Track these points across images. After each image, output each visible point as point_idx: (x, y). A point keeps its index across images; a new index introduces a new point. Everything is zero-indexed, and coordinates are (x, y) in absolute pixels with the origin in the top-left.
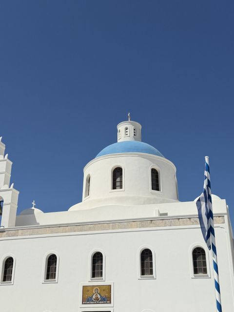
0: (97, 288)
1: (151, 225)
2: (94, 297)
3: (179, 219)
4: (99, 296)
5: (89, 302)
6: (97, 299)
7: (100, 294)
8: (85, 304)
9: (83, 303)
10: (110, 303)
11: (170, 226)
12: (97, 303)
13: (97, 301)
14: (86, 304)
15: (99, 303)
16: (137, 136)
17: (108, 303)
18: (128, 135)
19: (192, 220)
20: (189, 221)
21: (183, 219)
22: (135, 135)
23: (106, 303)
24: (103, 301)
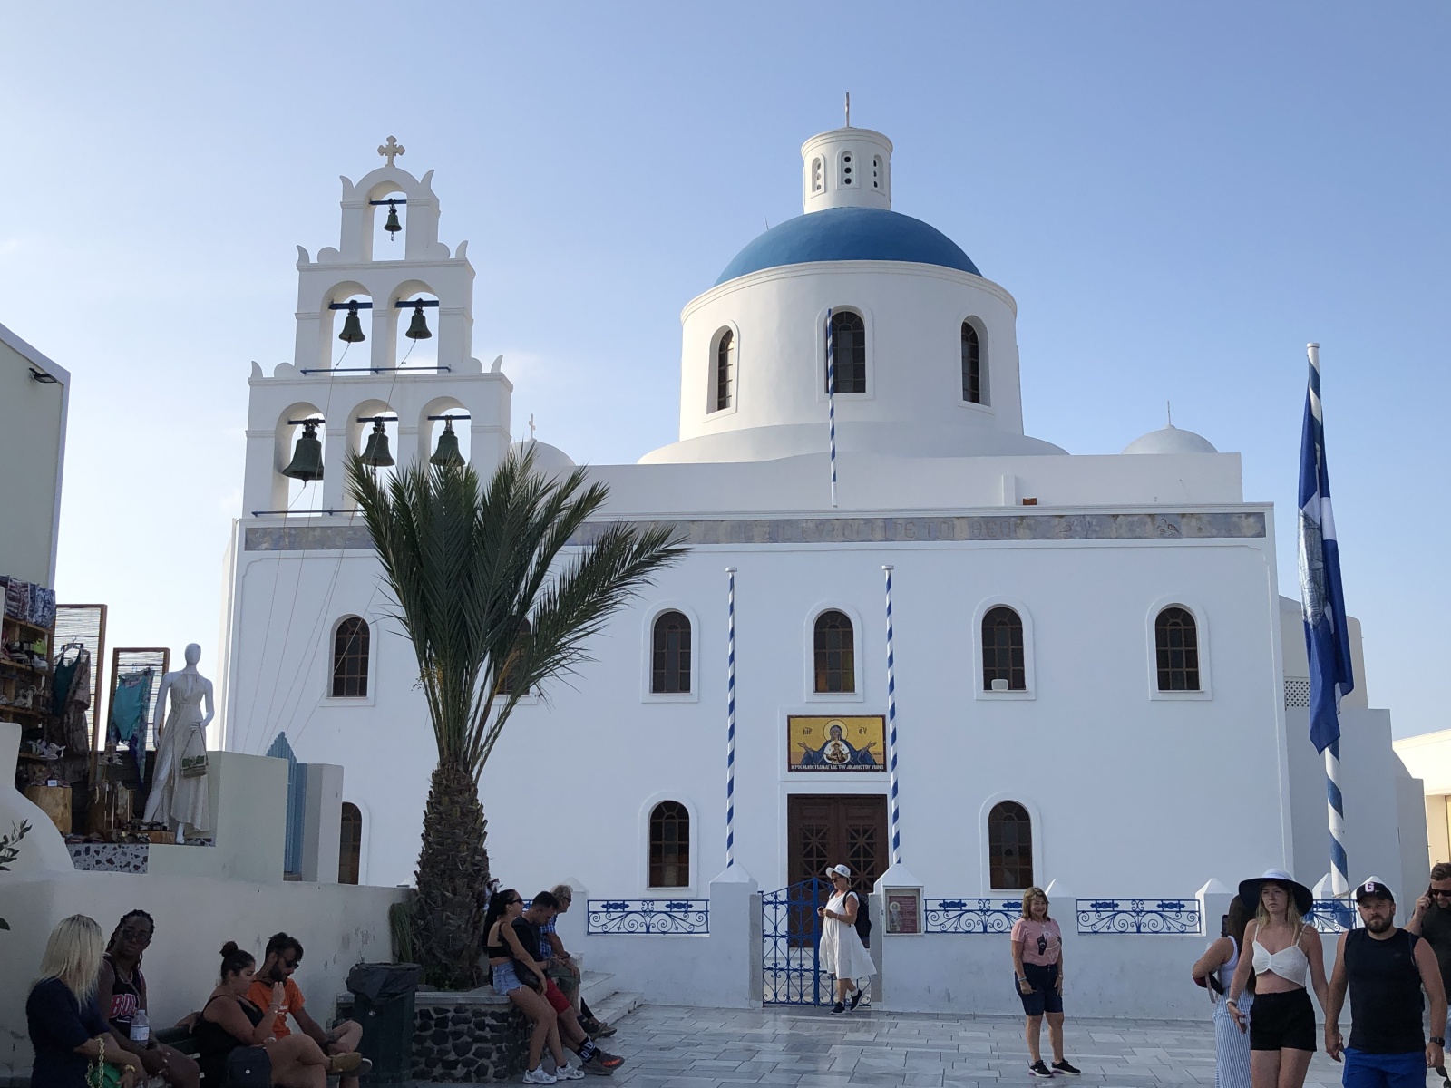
0: (840, 724)
1: (1020, 532)
2: (829, 751)
3: (1115, 516)
4: (845, 750)
5: (810, 767)
6: (838, 758)
7: (847, 744)
8: (797, 770)
9: (790, 770)
11: (1086, 538)
12: (838, 770)
13: (840, 764)
14: (803, 770)
15: (846, 770)
16: (882, 187)
17: (878, 771)
18: (854, 182)
19: (1159, 522)
20: (1149, 526)
21: (1130, 519)
22: (876, 185)
23: (871, 770)
24: (859, 764)
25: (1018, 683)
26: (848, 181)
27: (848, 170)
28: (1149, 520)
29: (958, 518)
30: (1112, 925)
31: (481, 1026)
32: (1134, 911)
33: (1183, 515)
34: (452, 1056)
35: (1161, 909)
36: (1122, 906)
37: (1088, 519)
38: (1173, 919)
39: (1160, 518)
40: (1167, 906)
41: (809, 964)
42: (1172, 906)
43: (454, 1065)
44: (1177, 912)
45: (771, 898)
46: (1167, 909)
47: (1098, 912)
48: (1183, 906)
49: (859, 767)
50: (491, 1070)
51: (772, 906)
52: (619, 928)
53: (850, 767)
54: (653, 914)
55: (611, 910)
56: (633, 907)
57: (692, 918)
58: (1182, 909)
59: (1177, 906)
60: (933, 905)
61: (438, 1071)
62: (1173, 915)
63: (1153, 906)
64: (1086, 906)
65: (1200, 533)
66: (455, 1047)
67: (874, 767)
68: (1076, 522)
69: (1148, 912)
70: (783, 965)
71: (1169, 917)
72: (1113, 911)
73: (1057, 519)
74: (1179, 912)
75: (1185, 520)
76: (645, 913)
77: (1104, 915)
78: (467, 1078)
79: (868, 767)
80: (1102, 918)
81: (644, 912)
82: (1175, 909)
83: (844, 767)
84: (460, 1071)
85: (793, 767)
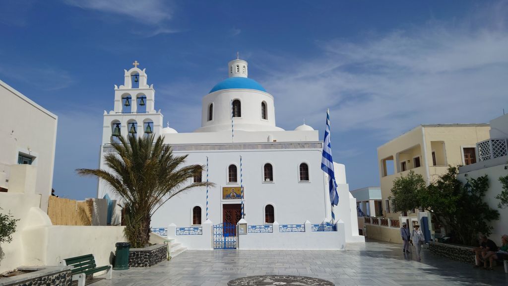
0: (233, 189)
1: (273, 147)
2: (231, 195)
5: (228, 198)
6: (234, 196)
8: (224, 199)
10: (243, 198)
11: (286, 149)
12: (233, 199)
13: (234, 197)
14: (226, 199)
15: (235, 199)
20: (298, 146)
21: (294, 144)
22: (244, 72)
25: (271, 179)
26: (238, 71)
27: (238, 69)
28: (298, 144)
29: (259, 144)
30: (286, 230)
31: (146, 255)
32: (291, 227)
33: (305, 143)
34: (140, 262)
36: (289, 226)
37: (286, 144)
39: (300, 144)
41: (223, 240)
43: (140, 264)
45: (215, 226)
46: (298, 227)
48: (301, 226)
49: (238, 198)
50: (148, 265)
51: (216, 228)
52: (183, 234)
54: (190, 230)
55: (181, 230)
56: (186, 229)
57: (199, 231)
60: (250, 227)
61: (137, 265)
63: (295, 226)
64: (281, 226)
65: (309, 147)
66: (140, 260)
67: (240, 198)
68: (283, 145)
70: (218, 240)
72: (287, 227)
73: (279, 145)
75: (306, 145)
77: (285, 228)
78: (143, 266)
81: (188, 230)
84: (141, 265)
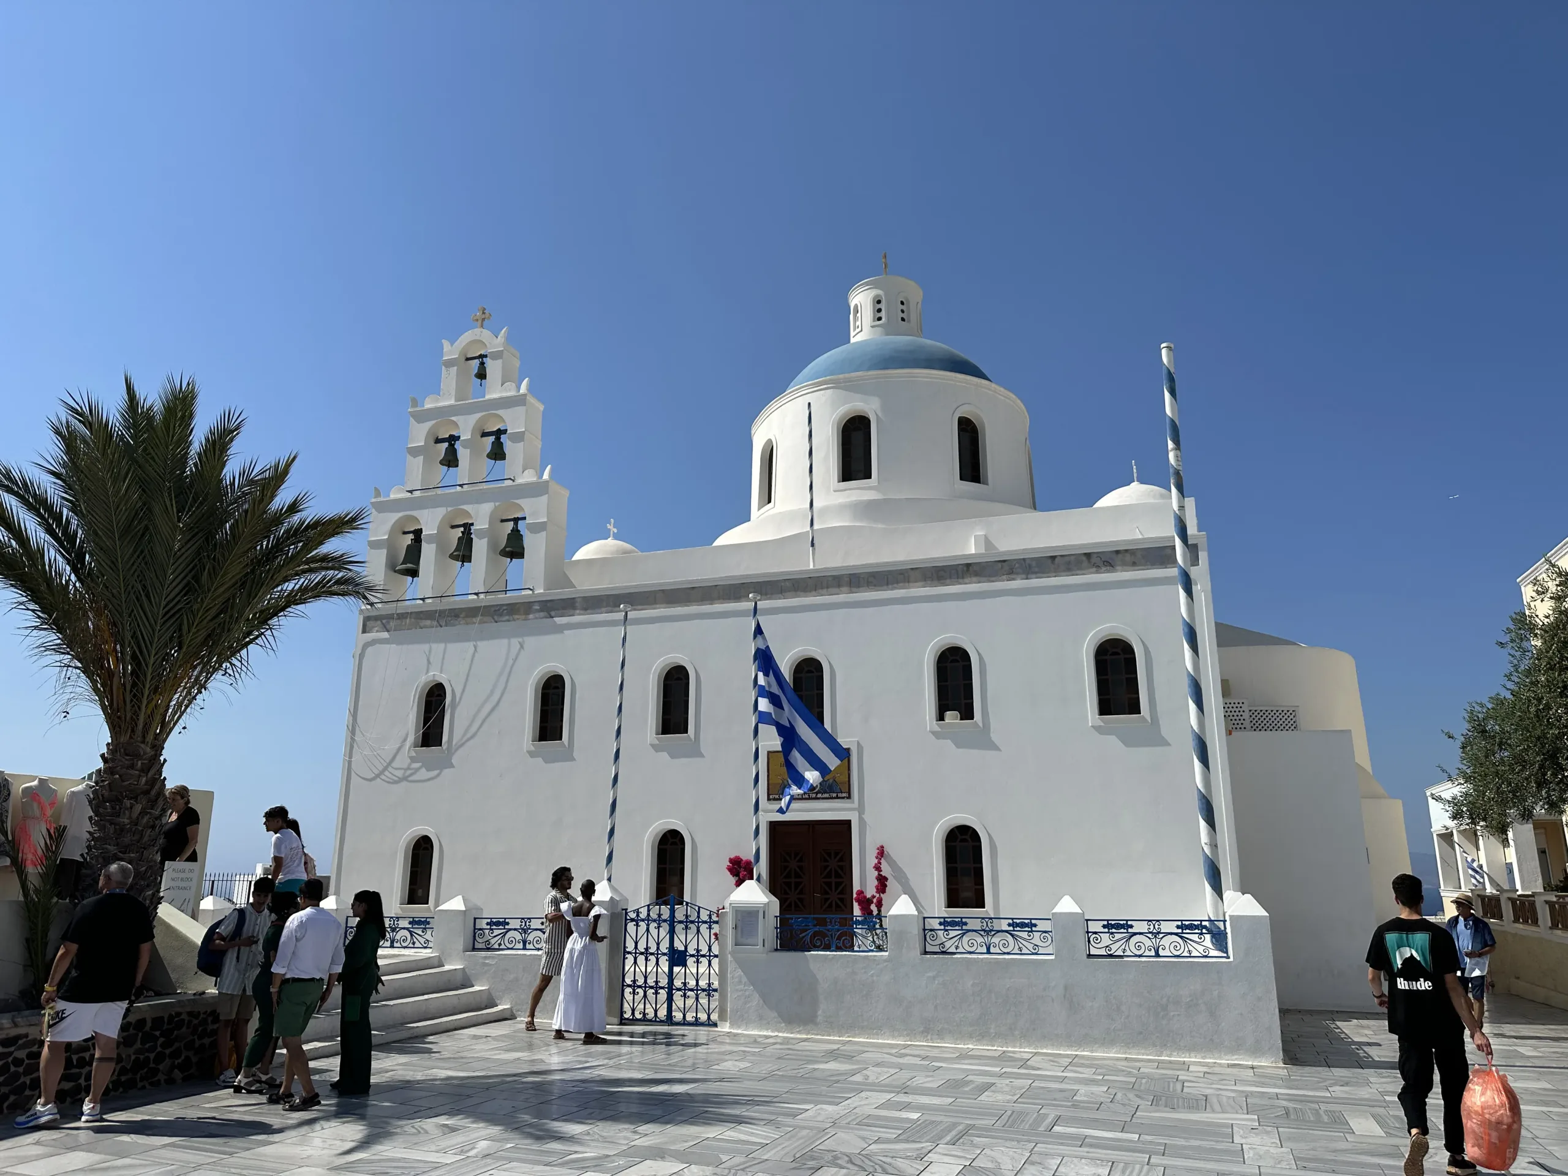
1: (967, 578)
3: (1053, 558)
8: (775, 800)
9: (769, 799)
10: (849, 797)
11: (1027, 578)
12: (809, 800)
13: (811, 793)
15: (816, 800)
16: (909, 321)
17: (843, 798)
18: (883, 319)
19: (1094, 560)
20: (1085, 563)
21: (1067, 559)
22: (903, 319)
23: (837, 798)
24: (825, 792)
25: (967, 713)
26: (880, 319)
27: (879, 310)
28: (1084, 558)
29: (912, 569)
30: (960, 945)
32: (984, 930)
33: (1117, 552)
35: (1011, 928)
36: (972, 923)
37: (1028, 562)
38: (1024, 939)
39: (1095, 555)
40: (1018, 925)
41: (665, 983)
42: (1023, 925)
44: (1029, 932)
45: (633, 915)
46: (1018, 929)
47: (947, 930)
48: (1035, 925)
49: (826, 795)
51: (635, 923)
52: (500, 945)
53: (819, 795)
54: (530, 931)
55: (494, 927)
56: (513, 924)
58: (1034, 929)
59: (1029, 925)
62: (1024, 935)
63: (1002, 924)
64: (935, 924)
65: (1134, 566)
67: (840, 795)
68: (1017, 565)
69: (998, 931)
70: (640, 981)
71: (1021, 937)
72: (962, 930)
73: (1000, 565)
74: (1032, 931)
75: (1120, 556)
76: (525, 931)
77: (952, 934)
79: (834, 795)
80: (949, 937)
81: (522, 929)
82: (1027, 929)
83: (814, 796)
85: (771, 797)
